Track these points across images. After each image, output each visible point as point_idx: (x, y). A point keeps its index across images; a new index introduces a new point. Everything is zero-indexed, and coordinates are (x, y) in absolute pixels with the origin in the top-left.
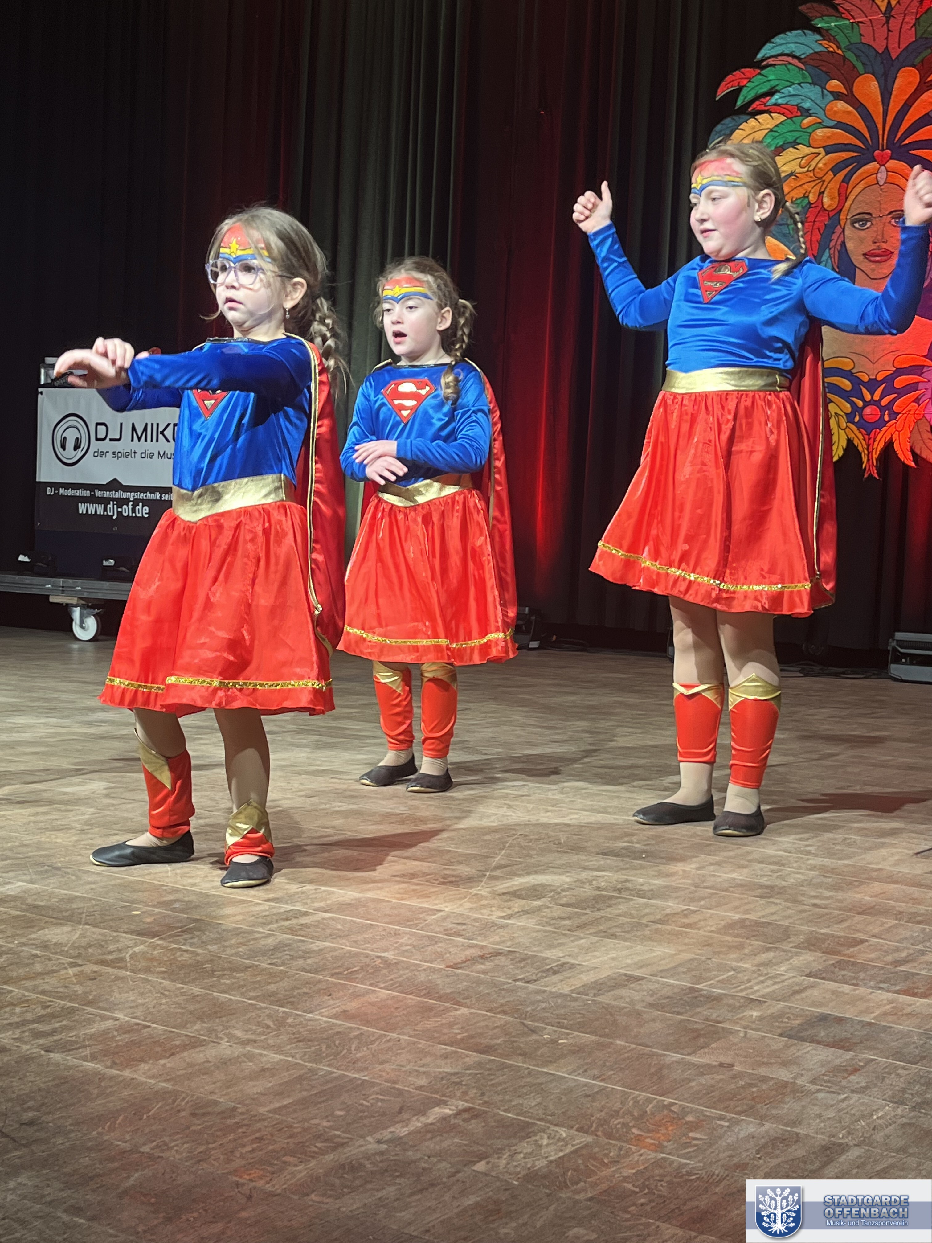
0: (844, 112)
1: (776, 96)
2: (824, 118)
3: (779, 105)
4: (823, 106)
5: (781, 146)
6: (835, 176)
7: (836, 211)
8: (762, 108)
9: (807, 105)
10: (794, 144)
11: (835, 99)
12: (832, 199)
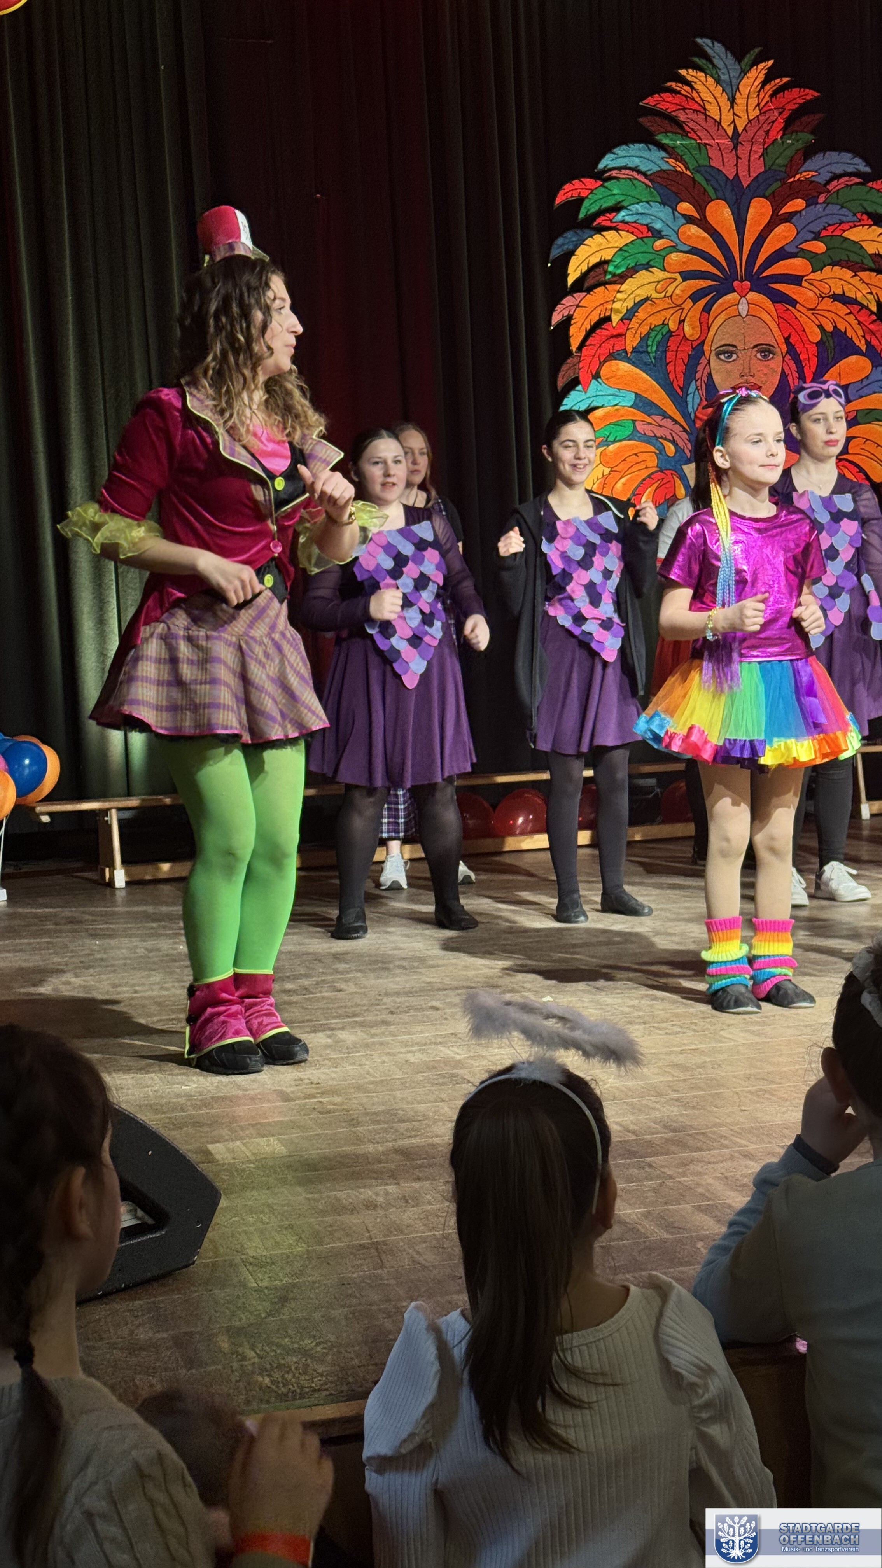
0: (698, 237)
1: (622, 214)
2: (678, 241)
3: (627, 223)
4: (676, 229)
5: (632, 267)
6: (694, 304)
7: (699, 342)
8: (608, 224)
9: (658, 226)
10: (647, 267)
11: (688, 223)
12: (693, 328)
